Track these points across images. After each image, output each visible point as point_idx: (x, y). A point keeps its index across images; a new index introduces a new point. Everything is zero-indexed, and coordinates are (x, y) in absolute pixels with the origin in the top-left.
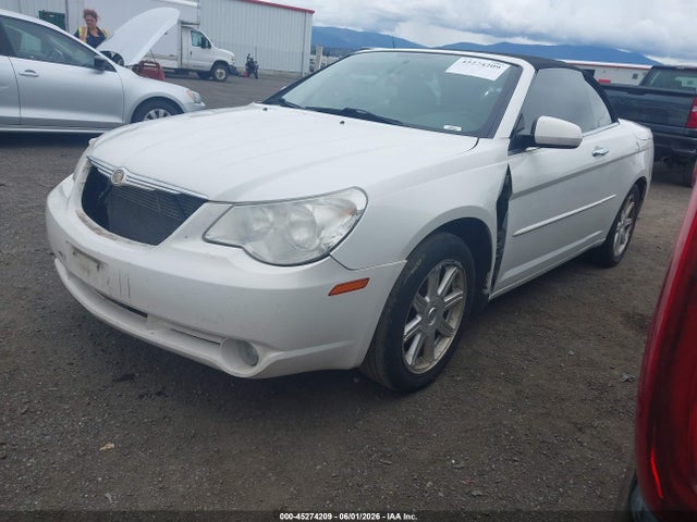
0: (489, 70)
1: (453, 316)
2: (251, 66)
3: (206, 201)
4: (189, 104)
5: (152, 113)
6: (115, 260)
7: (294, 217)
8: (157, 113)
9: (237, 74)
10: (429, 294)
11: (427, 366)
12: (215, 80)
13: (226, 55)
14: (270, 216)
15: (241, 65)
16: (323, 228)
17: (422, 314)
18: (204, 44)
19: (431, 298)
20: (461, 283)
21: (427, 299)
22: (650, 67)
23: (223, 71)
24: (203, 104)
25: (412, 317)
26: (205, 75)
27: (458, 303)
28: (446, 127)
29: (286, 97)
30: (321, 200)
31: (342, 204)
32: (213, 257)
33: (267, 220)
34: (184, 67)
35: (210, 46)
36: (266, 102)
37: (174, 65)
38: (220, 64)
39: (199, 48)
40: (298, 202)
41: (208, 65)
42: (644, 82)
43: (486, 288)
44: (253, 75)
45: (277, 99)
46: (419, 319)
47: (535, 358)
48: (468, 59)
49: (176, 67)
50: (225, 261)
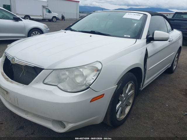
0: (137, 16)
1: (131, 98)
2: (63, 17)
3: (44, 69)
4: (45, 29)
5: (34, 32)
6: (12, 92)
7: (76, 73)
8: (35, 33)
9: (59, 20)
10: (123, 94)
11: (123, 117)
12: (53, 22)
13: (56, 15)
14: (67, 73)
15: (60, 17)
16: (87, 77)
17: (121, 101)
18: (49, 12)
19: (124, 95)
20: (133, 88)
21: (123, 95)
22: (174, 13)
23: (55, 19)
24: (49, 29)
25: (118, 102)
26: (50, 20)
27: (132, 94)
28: (125, 36)
29: (72, 28)
30: (86, 67)
31: (93, 68)
32: (47, 91)
33: (66, 74)
34: (44, 18)
35: (51, 12)
36: (66, 30)
37: (41, 18)
38: (54, 17)
39: (48, 13)
40: (77, 68)
41: (51, 18)
42: (173, 17)
43: (140, 88)
44: (63, 20)
45: (69, 28)
46: (120, 102)
47: (156, 108)
48: (129, 13)
49: (42, 18)
50: (50, 92)
